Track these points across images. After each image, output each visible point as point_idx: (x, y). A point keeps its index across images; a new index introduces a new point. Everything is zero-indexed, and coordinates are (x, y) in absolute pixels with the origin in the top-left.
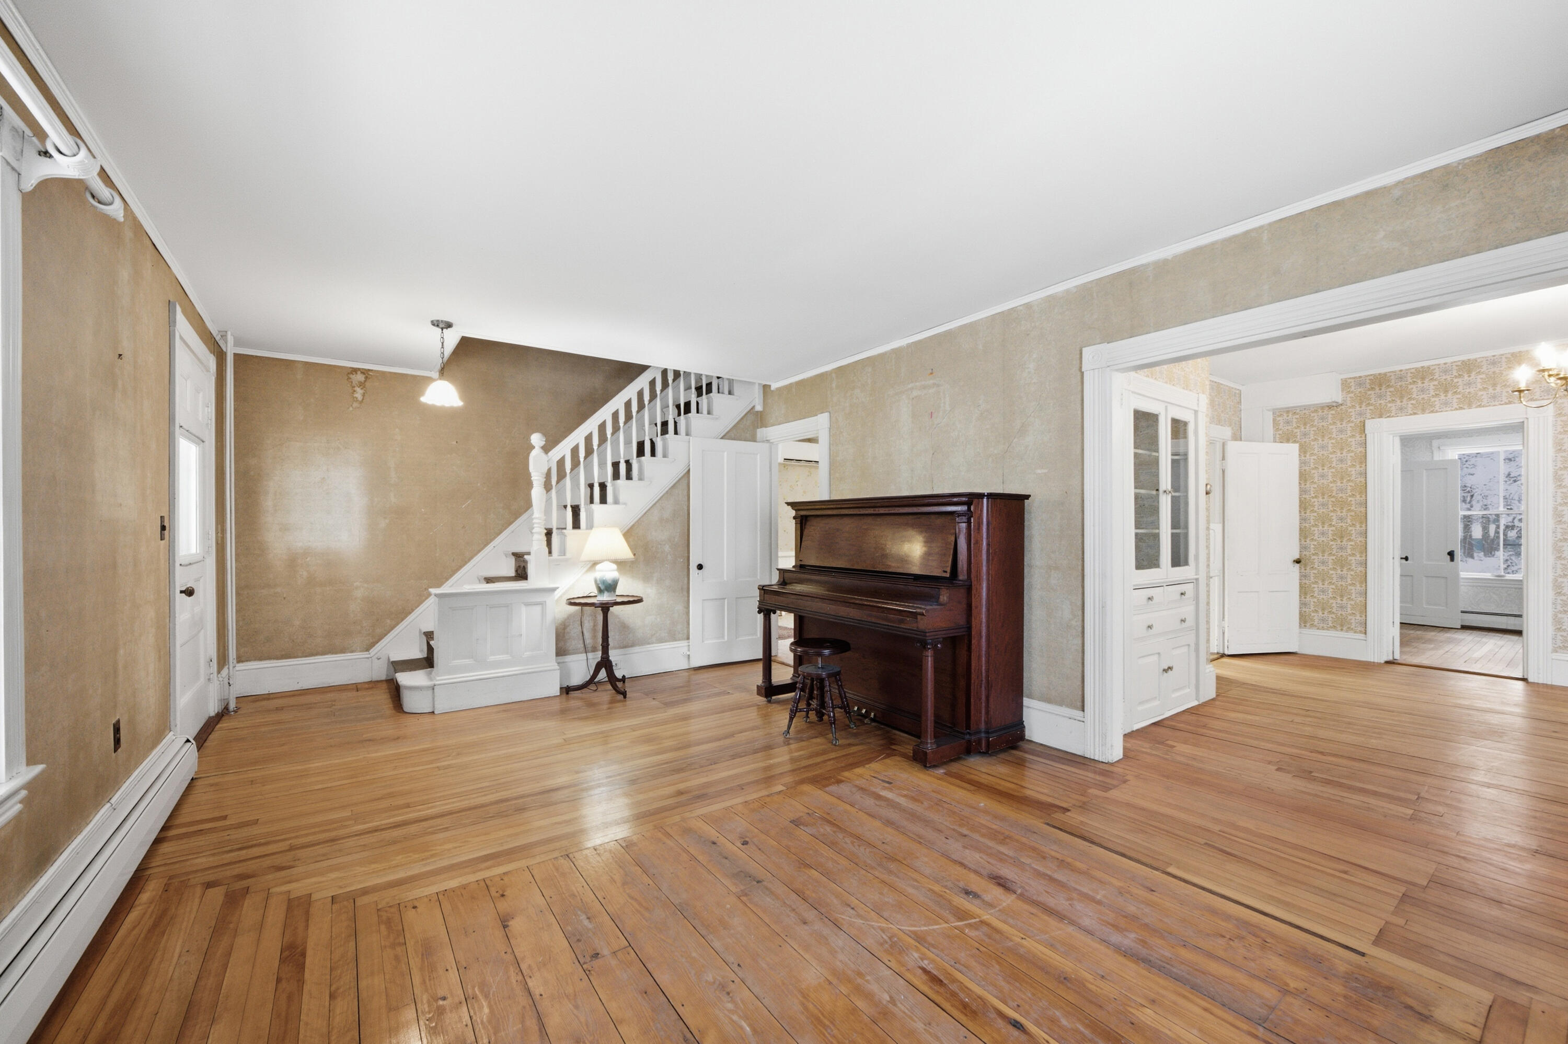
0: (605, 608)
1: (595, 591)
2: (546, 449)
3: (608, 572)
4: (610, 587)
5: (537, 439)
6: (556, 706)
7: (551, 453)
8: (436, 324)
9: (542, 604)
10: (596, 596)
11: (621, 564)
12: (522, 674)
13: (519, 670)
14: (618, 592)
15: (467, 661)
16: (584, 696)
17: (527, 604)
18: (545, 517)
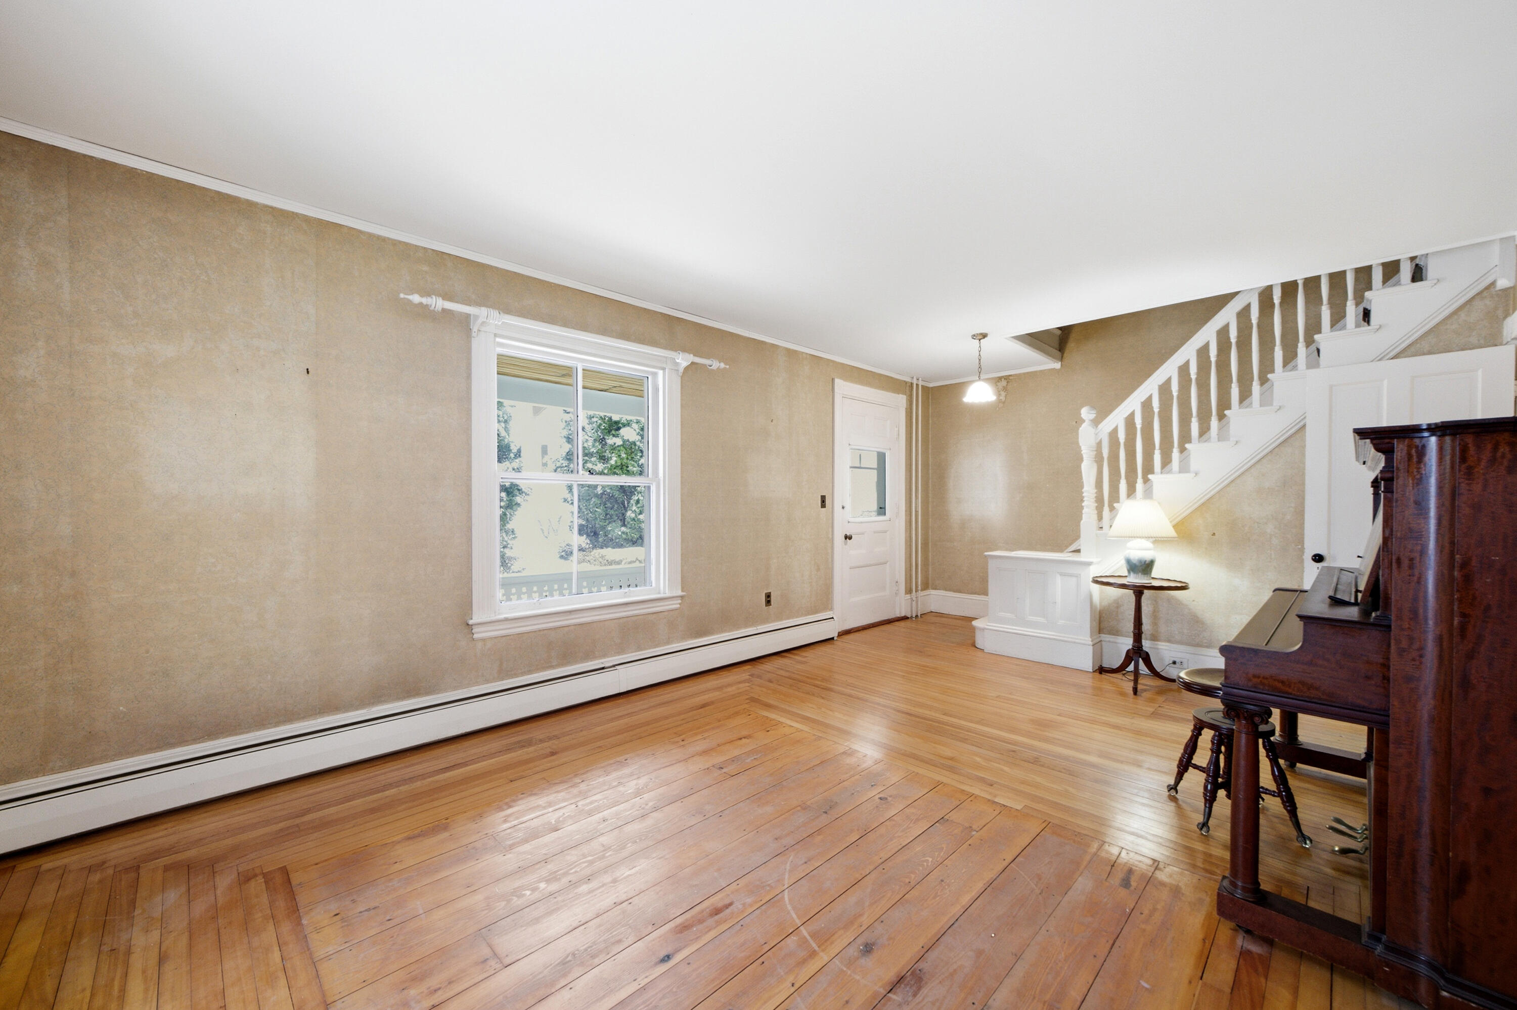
0: (1139, 591)
1: (1125, 572)
2: (1096, 422)
3: (1140, 551)
4: (1146, 567)
5: (1086, 413)
6: (1088, 681)
7: (1100, 426)
8: (974, 337)
9: (1077, 576)
10: (1126, 576)
11: (1158, 541)
12: (1054, 639)
13: (1053, 635)
14: (1154, 574)
15: (1009, 615)
16: (1115, 680)
17: (1062, 574)
18: (1096, 491)
